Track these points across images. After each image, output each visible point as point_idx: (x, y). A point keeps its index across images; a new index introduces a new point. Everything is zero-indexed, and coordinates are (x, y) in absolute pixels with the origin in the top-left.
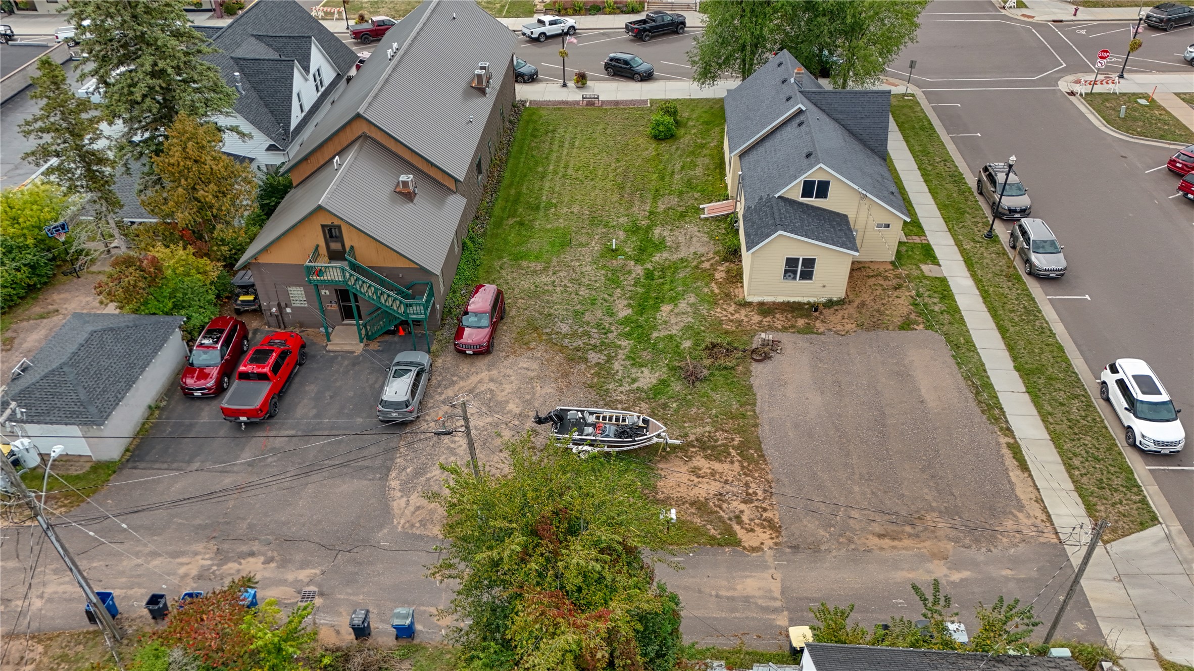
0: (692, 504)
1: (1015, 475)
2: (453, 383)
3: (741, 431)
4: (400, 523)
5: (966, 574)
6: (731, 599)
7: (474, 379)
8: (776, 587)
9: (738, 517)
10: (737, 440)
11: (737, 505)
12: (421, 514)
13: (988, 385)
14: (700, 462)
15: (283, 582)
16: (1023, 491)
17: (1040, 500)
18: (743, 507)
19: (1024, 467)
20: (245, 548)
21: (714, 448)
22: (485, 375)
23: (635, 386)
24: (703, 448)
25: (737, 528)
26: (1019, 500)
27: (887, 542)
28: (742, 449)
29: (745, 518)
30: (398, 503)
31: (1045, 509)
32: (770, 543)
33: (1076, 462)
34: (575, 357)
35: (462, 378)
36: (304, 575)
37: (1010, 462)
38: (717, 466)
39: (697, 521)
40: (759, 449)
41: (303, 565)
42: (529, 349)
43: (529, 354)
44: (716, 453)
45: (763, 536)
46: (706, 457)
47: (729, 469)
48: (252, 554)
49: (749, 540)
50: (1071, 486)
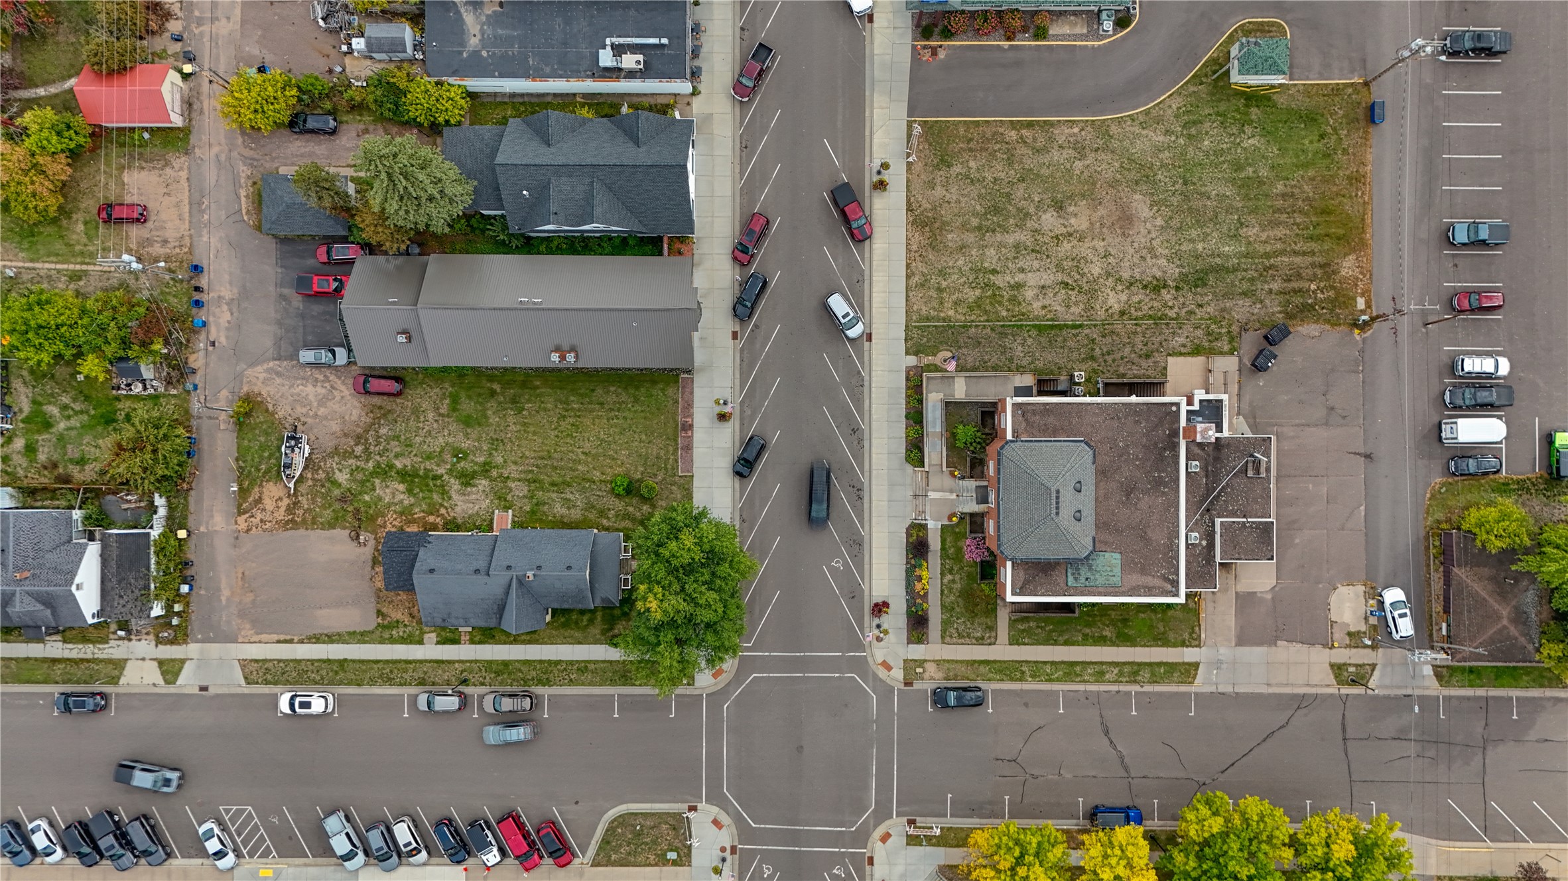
0: (260, 498)
1: (275, 637)
2: (339, 378)
3: (304, 521)
4: (249, 372)
5: (224, 602)
6: (212, 511)
7: (343, 388)
8: (218, 528)
9: (253, 516)
10: (299, 520)
11: (259, 516)
12: (254, 380)
13: (332, 642)
14: (286, 501)
15: (218, 331)
16: (264, 637)
17: (260, 642)
18: (258, 519)
19: (279, 642)
20: (234, 310)
21: (294, 508)
22: (346, 393)
23: (336, 471)
24: (295, 504)
25: (247, 515)
26: (261, 634)
27: (240, 575)
28: (293, 521)
29: (252, 519)
30: (259, 369)
31: (255, 642)
32: (240, 528)
33: (281, 664)
34: (358, 439)
35: (343, 382)
36: (223, 340)
37: (282, 637)
38: (283, 509)
39: (251, 499)
40: (291, 529)
41: (227, 338)
42: (367, 414)
43: (364, 414)
44: (289, 510)
45: (243, 526)
46: (289, 505)
47: (281, 514)
48: (232, 314)
49: (241, 519)
50: (268, 658)
